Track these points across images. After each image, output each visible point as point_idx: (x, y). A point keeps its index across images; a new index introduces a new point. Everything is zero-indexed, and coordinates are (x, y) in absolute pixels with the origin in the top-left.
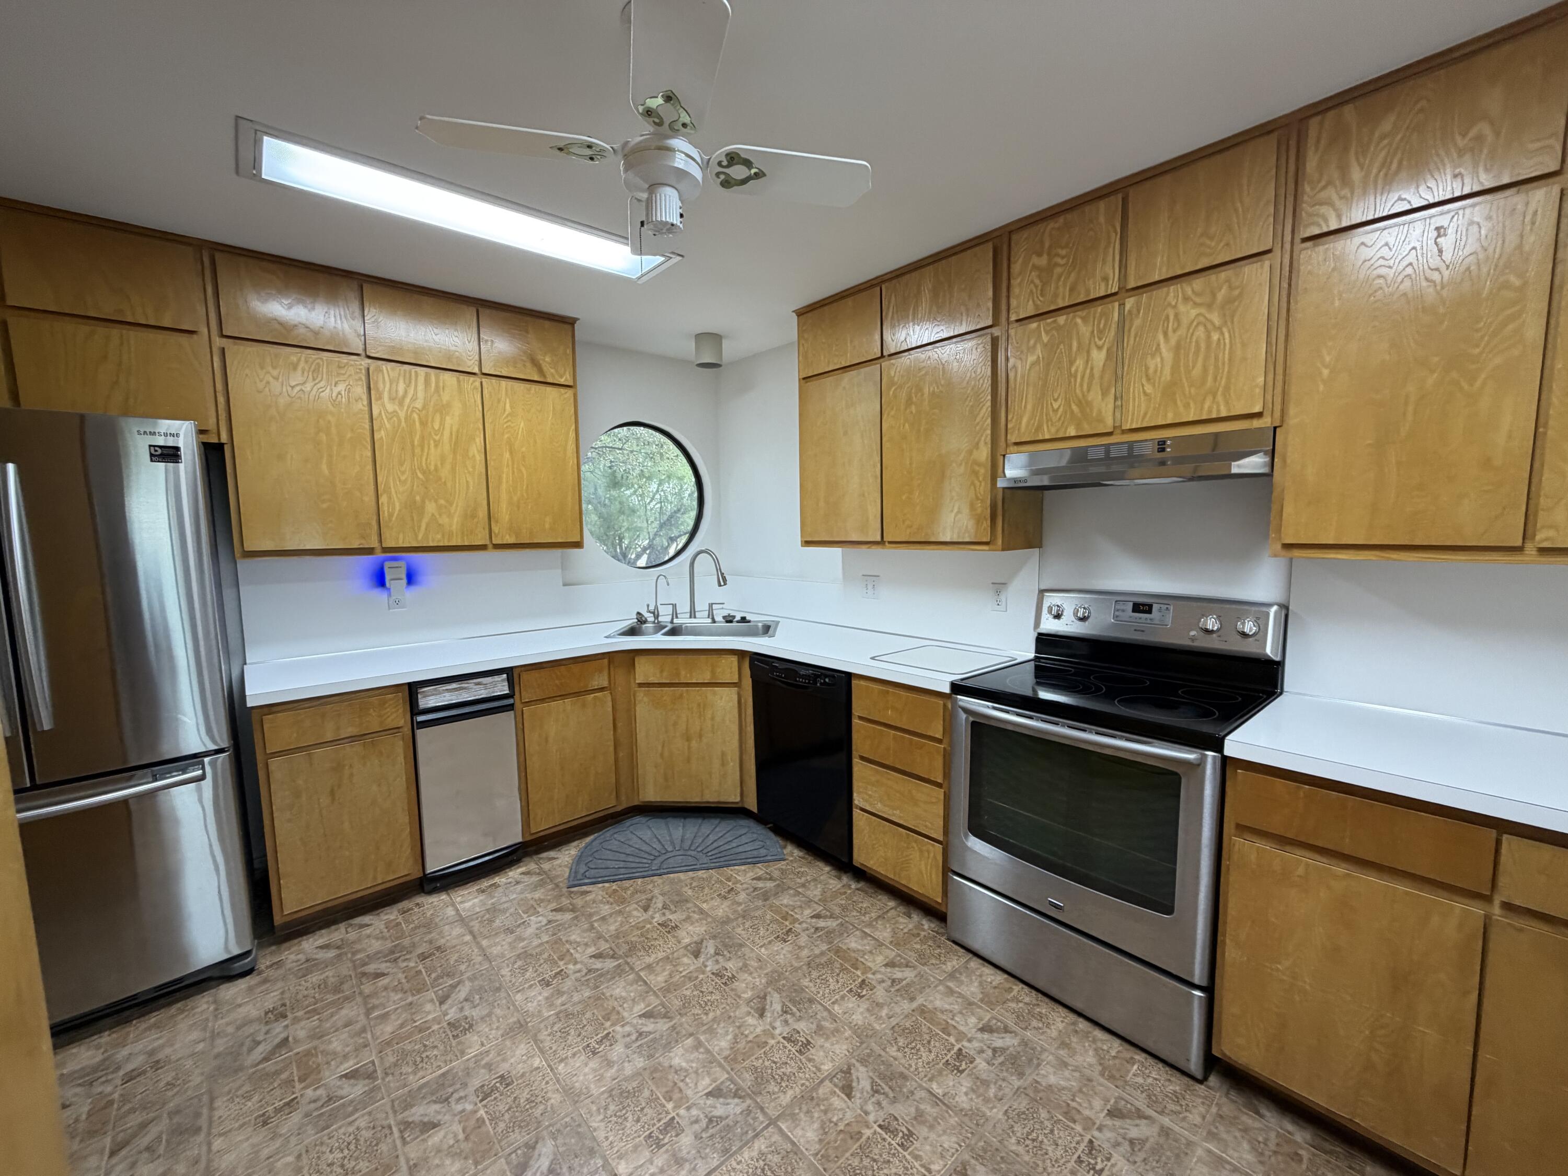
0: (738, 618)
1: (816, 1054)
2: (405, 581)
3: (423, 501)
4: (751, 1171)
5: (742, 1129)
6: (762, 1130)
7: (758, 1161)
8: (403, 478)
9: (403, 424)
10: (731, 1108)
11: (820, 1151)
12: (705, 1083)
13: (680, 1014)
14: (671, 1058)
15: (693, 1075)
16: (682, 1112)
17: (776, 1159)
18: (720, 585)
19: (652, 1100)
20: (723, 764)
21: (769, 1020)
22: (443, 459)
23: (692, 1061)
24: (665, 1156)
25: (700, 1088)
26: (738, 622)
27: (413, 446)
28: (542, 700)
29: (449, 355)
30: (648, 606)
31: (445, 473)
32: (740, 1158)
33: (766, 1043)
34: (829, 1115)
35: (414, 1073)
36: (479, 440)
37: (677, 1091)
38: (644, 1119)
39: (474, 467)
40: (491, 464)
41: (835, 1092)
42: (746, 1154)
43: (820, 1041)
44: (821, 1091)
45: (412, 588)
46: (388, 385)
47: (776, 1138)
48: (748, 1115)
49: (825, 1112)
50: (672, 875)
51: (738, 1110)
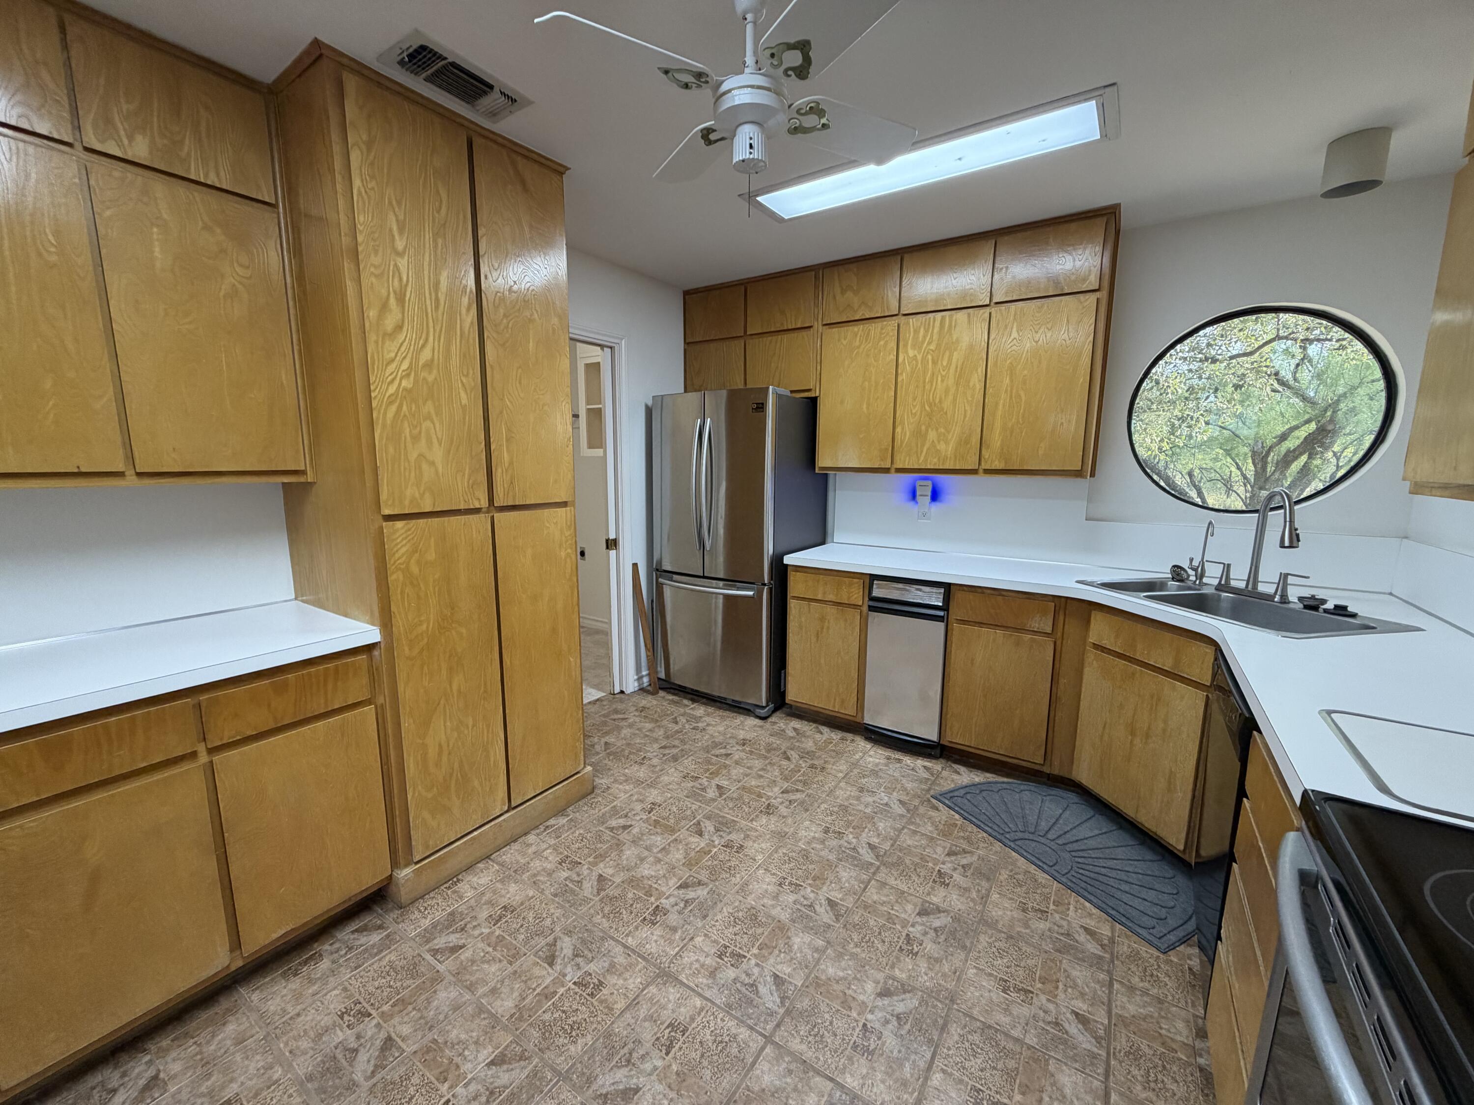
0: (1330, 605)
1: (862, 1065)
2: (929, 498)
3: (927, 430)
4: (718, 1032)
5: (753, 1013)
6: (757, 1032)
7: (728, 1035)
8: (914, 411)
9: (919, 365)
10: (769, 997)
11: (753, 1093)
12: (785, 970)
13: (845, 925)
14: (797, 935)
15: (788, 958)
16: (753, 962)
17: (734, 1051)
18: (1282, 546)
19: (755, 938)
20: (1170, 787)
21: (880, 1004)
22: (947, 391)
23: (801, 952)
24: (714, 964)
25: (779, 967)
26: (1326, 611)
27: (924, 382)
28: (981, 624)
29: (964, 294)
30: (1191, 560)
31: (947, 404)
32: (727, 1019)
33: (850, 1009)
34: (794, 1095)
35: (730, 809)
36: (981, 370)
37: (770, 951)
38: (738, 937)
39: (973, 396)
40: (990, 391)
41: (823, 1096)
42: (732, 1023)
43: (881, 1066)
44: (818, 1079)
45: (933, 503)
46: (912, 334)
47: (754, 1047)
48: (768, 1014)
49: (795, 1089)
50: (1014, 854)
51: (770, 1005)
